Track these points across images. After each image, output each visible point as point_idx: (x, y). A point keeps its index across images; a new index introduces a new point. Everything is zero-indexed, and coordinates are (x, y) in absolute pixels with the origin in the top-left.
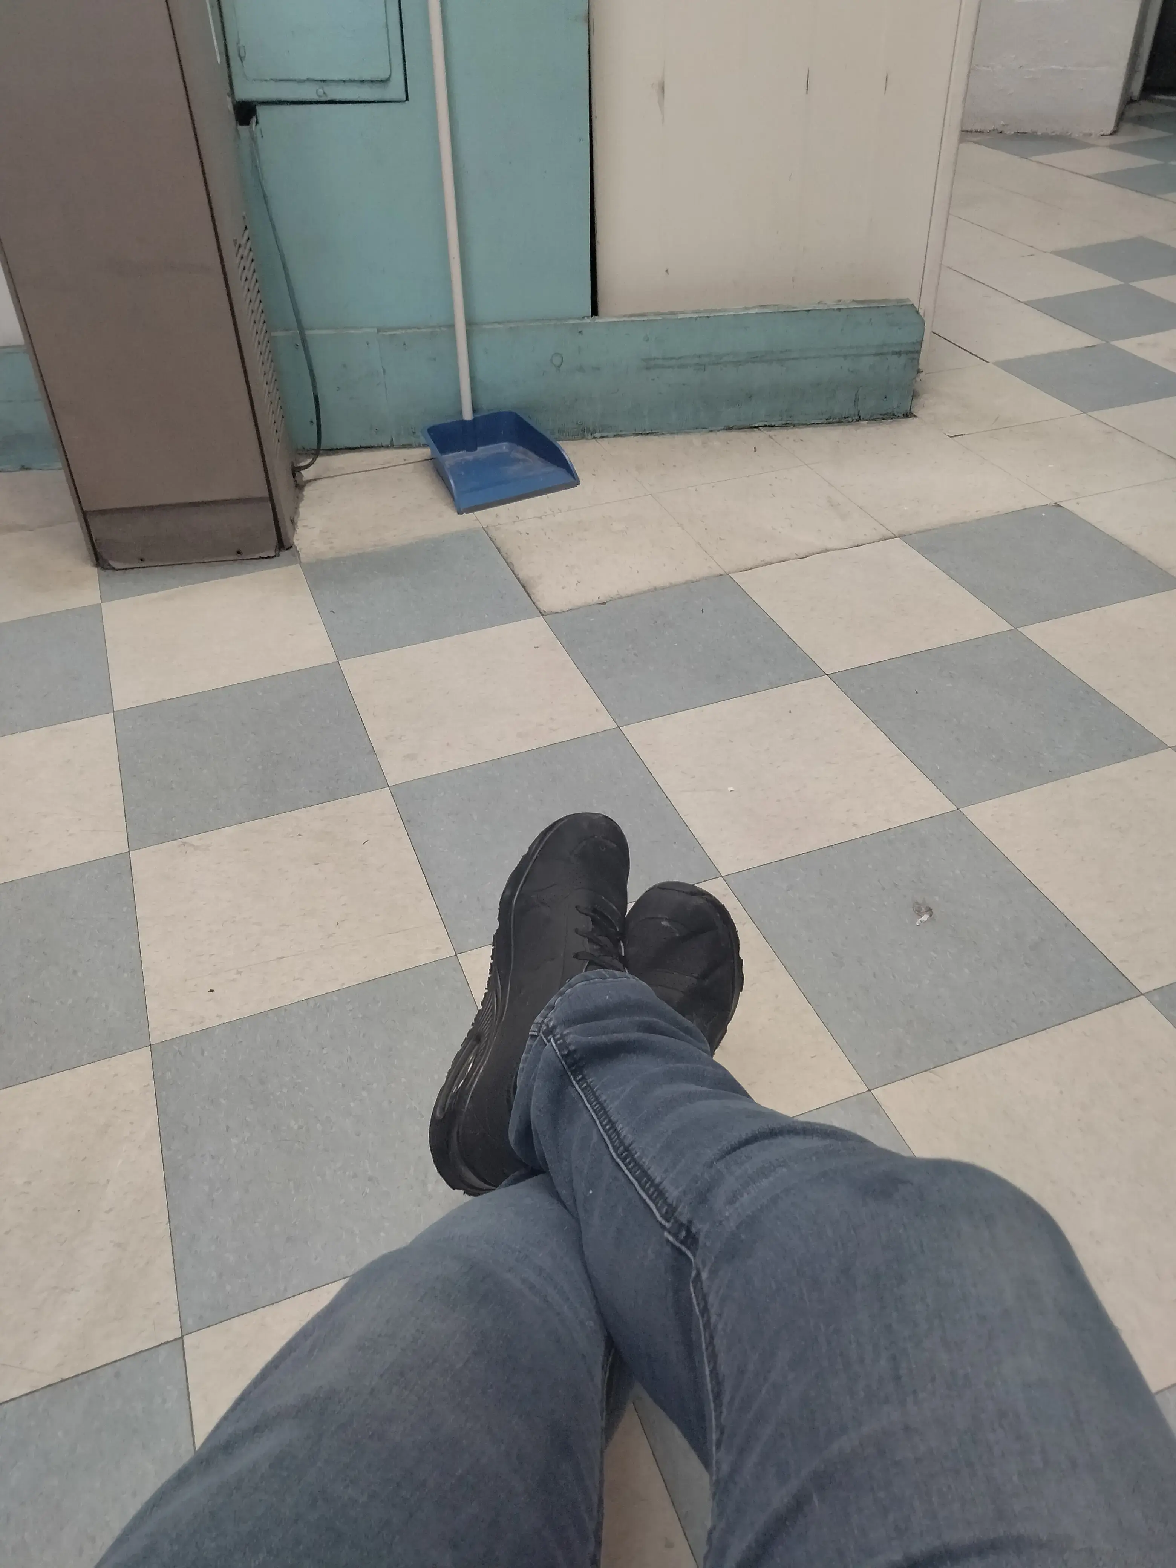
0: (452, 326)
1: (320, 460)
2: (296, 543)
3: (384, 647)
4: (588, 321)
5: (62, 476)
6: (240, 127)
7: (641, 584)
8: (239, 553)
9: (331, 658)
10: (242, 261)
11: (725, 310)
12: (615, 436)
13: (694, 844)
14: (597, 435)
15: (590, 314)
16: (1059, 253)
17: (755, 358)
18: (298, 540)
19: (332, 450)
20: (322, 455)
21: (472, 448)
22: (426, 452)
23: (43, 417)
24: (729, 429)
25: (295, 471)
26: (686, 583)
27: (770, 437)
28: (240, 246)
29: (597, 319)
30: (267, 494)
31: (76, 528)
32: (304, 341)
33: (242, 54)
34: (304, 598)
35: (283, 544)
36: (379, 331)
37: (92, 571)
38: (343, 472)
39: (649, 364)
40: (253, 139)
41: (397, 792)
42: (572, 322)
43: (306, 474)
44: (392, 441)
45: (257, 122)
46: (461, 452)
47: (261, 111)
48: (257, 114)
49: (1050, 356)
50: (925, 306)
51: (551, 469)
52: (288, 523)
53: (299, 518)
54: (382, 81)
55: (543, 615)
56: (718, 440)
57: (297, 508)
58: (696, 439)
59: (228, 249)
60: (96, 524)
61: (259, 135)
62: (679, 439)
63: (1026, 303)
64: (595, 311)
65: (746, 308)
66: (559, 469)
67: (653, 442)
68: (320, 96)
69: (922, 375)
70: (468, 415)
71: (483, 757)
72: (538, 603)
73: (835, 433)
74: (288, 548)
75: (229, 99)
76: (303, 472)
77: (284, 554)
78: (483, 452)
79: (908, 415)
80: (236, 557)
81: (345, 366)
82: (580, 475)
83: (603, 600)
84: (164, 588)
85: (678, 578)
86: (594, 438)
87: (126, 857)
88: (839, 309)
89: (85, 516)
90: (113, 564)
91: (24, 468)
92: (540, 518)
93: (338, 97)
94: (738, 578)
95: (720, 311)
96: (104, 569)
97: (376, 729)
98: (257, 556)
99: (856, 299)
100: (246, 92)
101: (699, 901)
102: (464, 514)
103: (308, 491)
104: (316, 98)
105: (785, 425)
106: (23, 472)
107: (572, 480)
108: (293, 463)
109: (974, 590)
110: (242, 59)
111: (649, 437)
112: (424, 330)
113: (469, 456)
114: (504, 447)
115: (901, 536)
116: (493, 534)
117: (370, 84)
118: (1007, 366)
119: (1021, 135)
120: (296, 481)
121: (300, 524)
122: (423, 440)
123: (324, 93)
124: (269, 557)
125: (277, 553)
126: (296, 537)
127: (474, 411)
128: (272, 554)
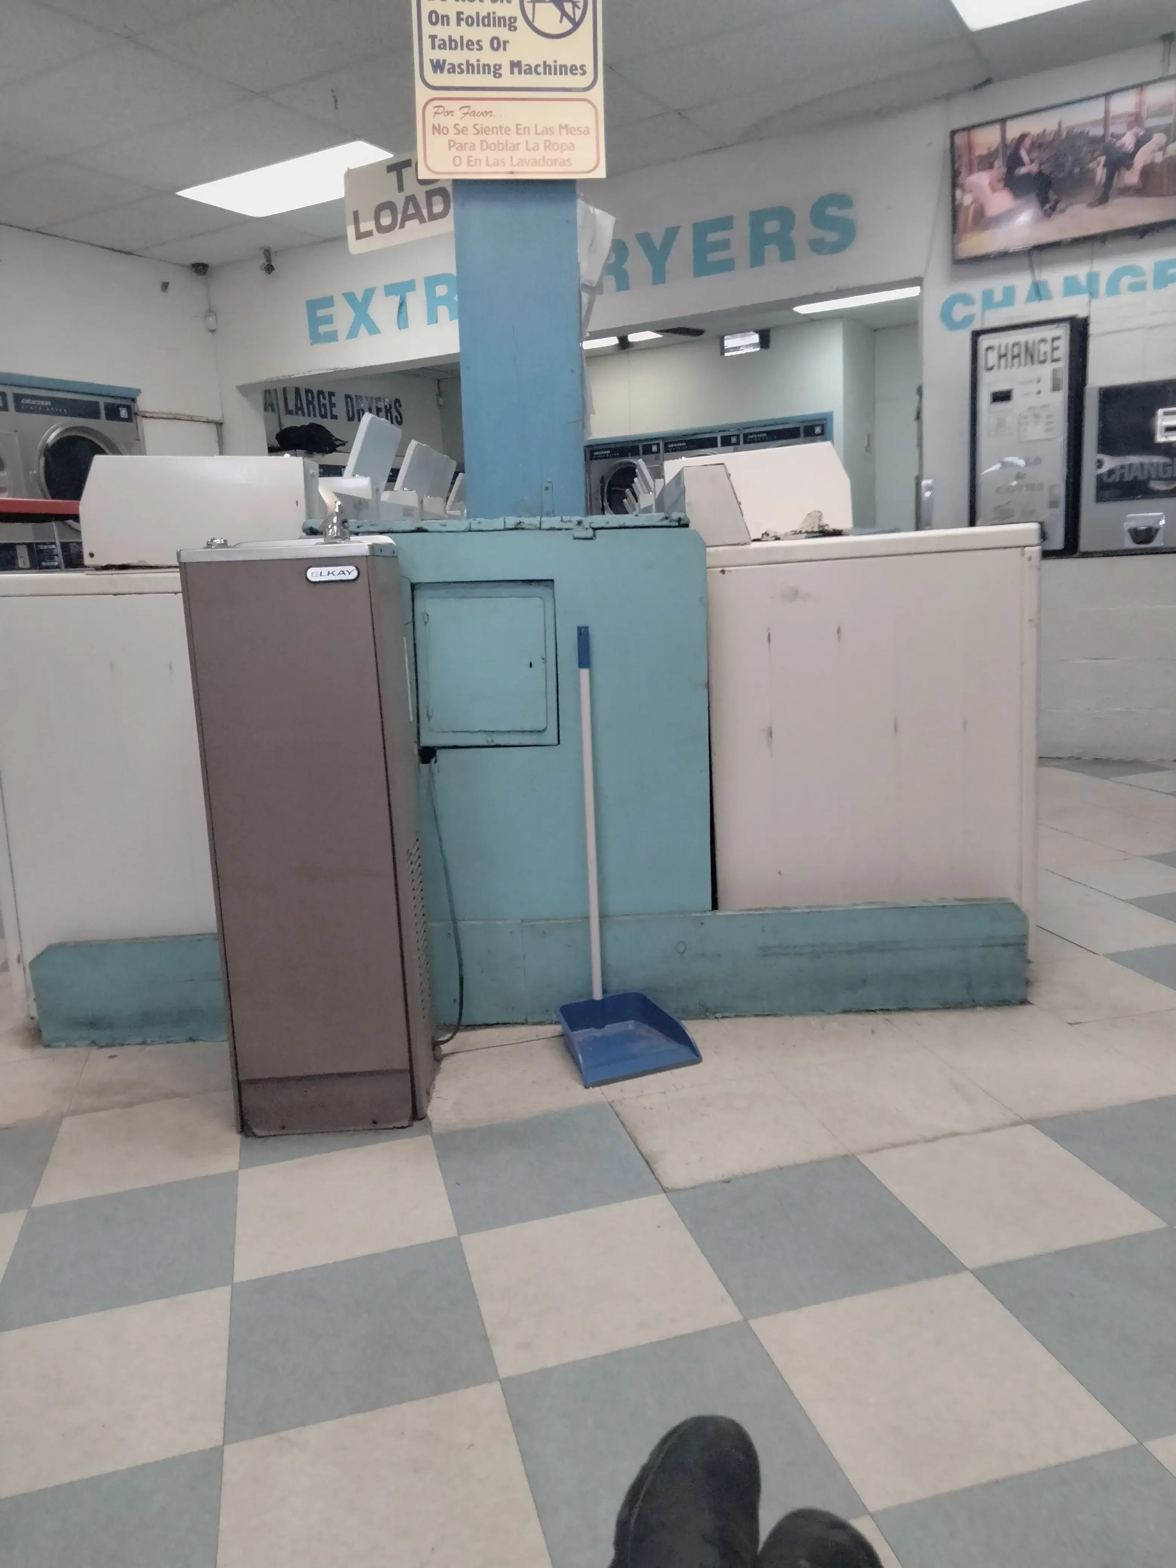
0: (587, 918)
1: (459, 1035)
2: (429, 1113)
3: (506, 1222)
4: (710, 914)
5: (226, 1047)
6: (422, 765)
7: (765, 1162)
8: (375, 1122)
9: (452, 1232)
10: (412, 866)
11: (836, 906)
12: (736, 1016)
13: (833, 1469)
14: (717, 1015)
15: (710, 908)
16: (1153, 858)
17: (867, 948)
18: (431, 1111)
19: (470, 1026)
20: (463, 1031)
21: (600, 1026)
22: (558, 1029)
23: (219, 993)
24: (845, 1012)
25: (436, 1045)
26: (812, 1163)
27: (887, 1020)
28: (411, 855)
29: (718, 913)
30: (407, 1066)
31: (229, 1097)
32: (456, 930)
33: (430, 714)
34: (432, 1169)
35: (417, 1115)
36: (522, 921)
37: (236, 1138)
38: (480, 1046)
39: (766, 952)
40: (431, 774)
41: (507, 1385)
42: (694, 915)
43: (445, 1048)
44: (526, 1020)
45: (436, 761)
46: (589, 1029)
47: (439, 753)
48: (437, 756)
49: (1158, 949)
50: (1026, 904)
51: (674, 1045)
52: (424, 1095)
53: (435, 1090)
54: (539, 731)
55: (665, 1192)
56: (836, 1022)
57: (433, 1079)
58: (814, 1021)
59: (401, 857)
60: (247, 1091)
61: (436, 772)
62: (798, 1021)
63: (1131, 902)
64: (715, 906)
65: (855, 905)
66: (682, 1046)
67: (771, 1024)
68: (487, 742)
69: (1032, 966)
70: (598, 995)
71: (599, 1350)
72: (660, 1179)
73: (952, 1018)
74: (421, 1119)
75: (416, 746)
76: (442, 1046)
77: (417, 1124)
78: (611, 1029)
79: (1024, 1002)
80: (372, 1127)
81: (489, 951)
82: (702, 1052)
83: (726, 1177)
84: (299, 1156)
85: (803, 1157)
86: (716, 1018)
87: (218, 1452)
88: (944, 906)
89: (239, 1086)
90: (256, 1131)
91: (191, 1040)
92: (664, 1093)
93: (503, 743)
94: (865, 1160)
95: (831, 906)
96: (247, 1136)
97: (490, 1310)
98: (392, 1126)
99: (958, 897)
100: (428, 740)
101: (838, 1536)
102: (591, 1088)
103: (445, 1064)
104: (486, 744)
105: (901, 1010)
106: (190, 1044)
107: (694, 1056)
108: (433, 1038)
109: (1118, 1182)
110: (429, 717)
111: (769, 1018)
112: (563, 921)
113: (597, 1033)
114: (631, 1025)
115: (1034, 1122)
116: (618, 1107)
117: (530, 733)
118: (1115, 957)
119: (1097, 761)
120: (434, 1054)
121: (434, 1095)
122: (554, 1017)
123: (492, 740)
124: (403, 1127)
125: (410, 1123)
126: (430, 1108)
127: (604, 992)
128: (405, 1123)
